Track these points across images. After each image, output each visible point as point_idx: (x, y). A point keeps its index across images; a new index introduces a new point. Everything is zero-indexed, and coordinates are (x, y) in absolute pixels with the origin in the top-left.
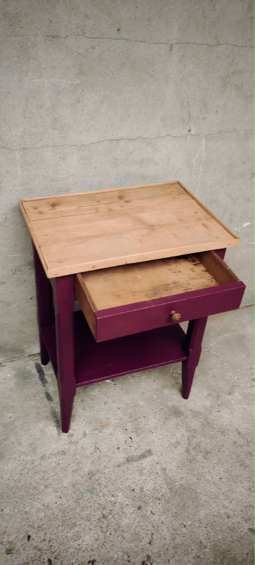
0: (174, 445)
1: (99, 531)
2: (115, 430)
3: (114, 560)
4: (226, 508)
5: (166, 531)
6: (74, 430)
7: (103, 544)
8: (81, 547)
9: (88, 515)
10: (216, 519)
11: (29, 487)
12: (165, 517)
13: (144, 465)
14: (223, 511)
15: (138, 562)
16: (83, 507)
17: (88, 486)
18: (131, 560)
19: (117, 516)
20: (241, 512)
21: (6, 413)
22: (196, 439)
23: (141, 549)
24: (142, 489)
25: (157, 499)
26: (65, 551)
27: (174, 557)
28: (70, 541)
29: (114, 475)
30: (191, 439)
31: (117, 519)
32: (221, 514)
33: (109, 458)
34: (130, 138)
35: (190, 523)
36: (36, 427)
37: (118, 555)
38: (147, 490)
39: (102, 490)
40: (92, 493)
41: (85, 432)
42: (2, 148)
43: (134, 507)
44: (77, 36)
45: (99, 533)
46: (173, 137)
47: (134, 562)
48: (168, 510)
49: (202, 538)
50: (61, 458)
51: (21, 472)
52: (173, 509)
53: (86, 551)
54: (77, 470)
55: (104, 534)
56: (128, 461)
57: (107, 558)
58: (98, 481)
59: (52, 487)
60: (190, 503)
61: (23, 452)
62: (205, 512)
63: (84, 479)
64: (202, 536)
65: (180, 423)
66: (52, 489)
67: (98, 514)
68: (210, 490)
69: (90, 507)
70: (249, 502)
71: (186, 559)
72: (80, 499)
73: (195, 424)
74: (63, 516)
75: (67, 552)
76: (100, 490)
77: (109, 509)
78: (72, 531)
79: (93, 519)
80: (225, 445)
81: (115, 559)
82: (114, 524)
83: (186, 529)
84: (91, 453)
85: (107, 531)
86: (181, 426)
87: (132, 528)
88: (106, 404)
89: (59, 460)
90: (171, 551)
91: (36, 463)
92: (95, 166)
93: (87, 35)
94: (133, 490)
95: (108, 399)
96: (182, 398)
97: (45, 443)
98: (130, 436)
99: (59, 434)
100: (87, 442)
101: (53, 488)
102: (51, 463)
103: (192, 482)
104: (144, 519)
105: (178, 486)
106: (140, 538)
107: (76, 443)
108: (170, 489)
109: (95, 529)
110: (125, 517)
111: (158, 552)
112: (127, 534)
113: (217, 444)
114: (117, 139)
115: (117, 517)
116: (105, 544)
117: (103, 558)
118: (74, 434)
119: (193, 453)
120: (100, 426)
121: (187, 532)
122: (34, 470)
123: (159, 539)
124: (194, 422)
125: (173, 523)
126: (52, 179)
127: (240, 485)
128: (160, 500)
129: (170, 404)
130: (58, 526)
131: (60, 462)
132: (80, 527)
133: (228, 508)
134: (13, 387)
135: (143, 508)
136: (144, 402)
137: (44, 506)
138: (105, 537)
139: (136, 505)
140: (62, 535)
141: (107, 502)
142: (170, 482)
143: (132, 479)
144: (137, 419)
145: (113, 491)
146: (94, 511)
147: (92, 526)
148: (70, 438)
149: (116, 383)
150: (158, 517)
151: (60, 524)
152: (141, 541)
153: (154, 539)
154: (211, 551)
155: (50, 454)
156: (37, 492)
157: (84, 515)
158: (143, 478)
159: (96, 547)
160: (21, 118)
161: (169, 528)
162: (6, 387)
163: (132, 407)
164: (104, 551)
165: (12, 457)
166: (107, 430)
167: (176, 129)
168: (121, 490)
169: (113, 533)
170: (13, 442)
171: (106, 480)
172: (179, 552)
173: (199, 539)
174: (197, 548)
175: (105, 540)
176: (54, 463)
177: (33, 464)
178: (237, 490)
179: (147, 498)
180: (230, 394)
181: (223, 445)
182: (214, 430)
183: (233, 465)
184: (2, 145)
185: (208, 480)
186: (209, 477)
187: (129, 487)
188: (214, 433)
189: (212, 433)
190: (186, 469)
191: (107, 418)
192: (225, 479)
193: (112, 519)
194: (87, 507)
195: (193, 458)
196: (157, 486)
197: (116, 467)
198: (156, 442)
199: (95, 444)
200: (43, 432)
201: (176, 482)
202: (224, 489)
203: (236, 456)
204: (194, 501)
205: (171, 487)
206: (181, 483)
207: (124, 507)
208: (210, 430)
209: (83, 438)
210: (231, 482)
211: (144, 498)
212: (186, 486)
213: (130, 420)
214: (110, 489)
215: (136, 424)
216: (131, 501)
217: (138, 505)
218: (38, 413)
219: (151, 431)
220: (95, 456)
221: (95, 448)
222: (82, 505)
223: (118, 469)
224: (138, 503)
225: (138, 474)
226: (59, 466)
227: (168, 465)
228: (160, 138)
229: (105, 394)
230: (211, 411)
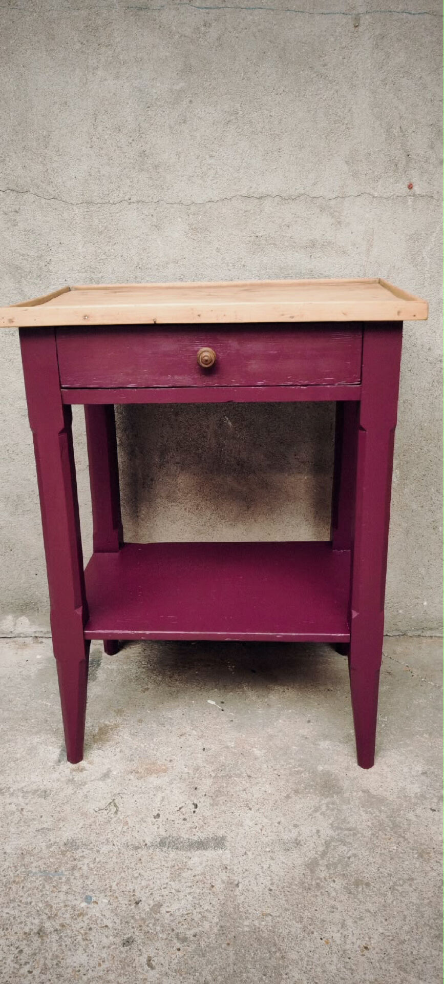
0: (284, 843)
1: (12, 957)
2: (172, 784)
9: (12, 919)
13: (192, 862)
16: (14, 900)
17: (50, 864)
19: (69, 941)
22: (345, 849)
24: (157, 908)
25: (178, 938)
29: (114, 859)
30: (333, 844)
31: (63, 948)
33: (127, 827)
34: (284, 195)
36: (26, 741)
38: (168, 912)
39: (72, 880)
40: (48, 879)
41: (109, 771)
42: (52, 200)
43: (116, 936)
44: (179, 6)
46: (374, 197)
48: (192, 971)
50: (34, 801)
52: (205, 973)
54: (48, 829)
55: (17, 966)
56: (162, 843)
58: (75, 863)
63: (51, 849)
65: (324, 808)
67: (32, 924)
68: (323, 965)
69: (26, 903)
72: (18, 883)
73: (360, 819)
76: (68, 880)
77: (61, 921)
79: (16, 928)
80: (415, 882)
82: (51, 954)
84: (97, 809)
85: (27, 963)
86: (323, 814)
87: (85, 978)
88: (183, 738)
89: (27, 804)
92: (217, 246)
93: (197, 4)
94: (137, 903)
95: (193, 729)
96: (356, 764)
97: (23, 769)
98: (195, 802)
99: (59, 761)
100: (101, 792)
102: (10, 804)
103: (285, 932)
104: (122, 968)
105: (246, 929)
107: (80, 785)
108: (221, 927)
109: (6, 949)
110: (84, 950)
113: (396, 873)
114: (258, 197)
115: (68, 943)
118: (86, 769)
119: (322, 872)
120: (147, 769)
124: (361, 816)
126: (138, 265)
128: (185, 944)
129: (320, 768)
131: (26, 807)
135: (135, 945)
136: (264, 751)
138: (13, 973)
139: (125, 934)
141: (66, 906)
142: (230, 914)
143: (149, 880)
144: (230, 777)
145: (92, 891)
146: (29, 915)
148: (74, 773)
149: (225, 709)
150: (157, 975)
155: (19, 790)
157: (4, 915)
158: (174, 885)
160: (84, 148)
162: (21, 672)
163: (234, 754)
166: (156, 779)
167: (380, 182)
168: (110, 894)
169: (36, 972)
171: (92, 866)
176: (14, 806)
179: (158, 928)
181: (412, 879)
182: (403, 844)
183: (417, 929)
184: (53, 193)
185: (330, 940)
186: (337, 937)
187: (132, 894)
188: (400, 850)
189: (395, 848)
190: (287, 901)
191: (169, 759)
192: (377, 953)
193: (54, 944)
194: (21, 901)
195: (317, 884)
196: (195, 912)
197: (130, 847)
198: (247, 828)
199: (115, 795)
200: (32, 750)
201: (247, 918)
202: (365, 974)
203: (435, 914)
204: (269, 974)
205: (228, 924)
206: (258, 925)
207: (95, 930)
208: (393, 839)
209: (100, 779)
210: (393, 965)
211: (151, 925)
212: (265, 935)
213: (213, 775)
214: (89, 883)
215: (225, 785)
216: (118, 921)
217: (129, 936)
218: (47, 721)
219: (247, 805)
220: (101, 816)
221: (110, 803)
222: (12, 897)
223: (131, 853)
224: (132, 931)
225: (168, 875)
226: (21, 813)
227: (247, 880)
228: (347, 199)
229: (192, 721)
230: (416, 804)
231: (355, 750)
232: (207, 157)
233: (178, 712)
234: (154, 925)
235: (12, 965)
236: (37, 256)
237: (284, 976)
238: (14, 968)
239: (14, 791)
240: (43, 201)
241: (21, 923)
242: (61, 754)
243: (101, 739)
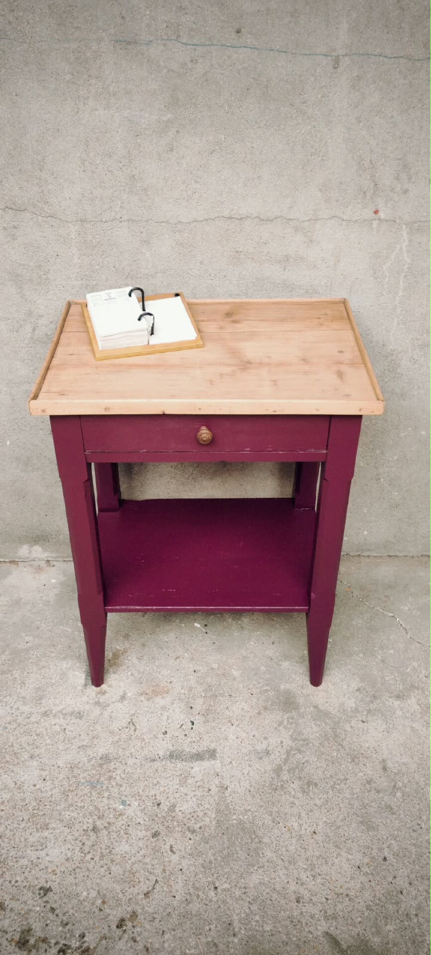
0: (258, 753)
1: (78, 849)
2: (173, 704)
3: (79, 900)
4: (302, 884)
5: (181, 884)
6: (110, 686)
7: (74, 870)
8: (40, 863)
9: (73, 819)
10: (275, 896)
11: (7, 750)
12: (189, 863)
13: (194, 771)
14: (292, 887)
15: (115, 916)
16: (71, 805)
17: (92, 776)
18: (105, 909)
19: (115, 835)
20: (325, 900)
21: (23, 634)
22: (301, 756)
23: (128, 898)
24: (173, 808)
25: (189, 830)
26: (14, 860)
27: (174, 930)
28: (28, 847)
29: (138, 770)
30: (292, 752)
31: (112, 840)
32: (287, 891)
33: (144, 743)
34: (262, 217)
35: (226, 886)
36: (57, 666)
37: (88, 894)
38: (180, 811)
39: (110, 788)
40: (93, 787)
41: (125, 694)
42: (49, 218)
43: (147, 830)
44: (166, 42)
45: (76, 852)
46: (343, 220)
47: (109, 915)
48: (200, 854)
49: (235, 917)
50: (72, 721)
51: (7, 725)
52: (210, 854)
53: (45, 871)
54: (87, 746)
55: (83, 855)
56: (171, 756)
57: (70, 893)
58: (111, 774)
59: (40, 760)
60: (242, 855)
61: (23, 697)
62: (261, 877)
63: (92, 763)
64: (237, 915)
65: (285, 723)
66: (39, 763)
67: (88, 823)
68: (286, 846)
69: (81, 807)
70: (348, 889)
71: (192, 942)
72: (72, 791)
73: (312, 730)
74: (36, 808)
75: (17, 861)
76: (108, 787)
77: (108, 820)
78: (38, 835)
79: (77, 826)
80: (348, 781)
81: (82, 899)
82: (104, 845)
83: (215, 894)
84: (120, 728)
85: (89, 852)
86: (285, 727)
87: (130, 862)
88: (178, 660)
89: (68, 725)
90: (175, 919)
91: (33, 719)
92: (201, 259)
93: (184, 41)
94: (159, 805)
95: (185, 652)
96: (309, 683)
97: (59, 693)
98: (192, 720)
99: (86, 685)
100: (122, 711)
101: (41, 762)
102: (55, 725)
103: (261, 824)
104: (154, 854)
105: (235, 822)
106: (134, 881)
107: (105, 706)
108: (218, 821)
109: (73, 842)
110: (127, 841)
111: (153, 913)
112: (118, 867)
113: (336, 775)
114: (239, 218)
115: (115, 837)
116: (77, 870)
117: (64, 890)
118: (108, 691)
119: (285, 776)
120: (153, 691)
121: (215, 899)
122: (26, 727)
123: (164, 893)
124: (312, 728)
125: (198, 877)
126: (129, 274)
127: (345, 855)
128: (194, 834)
129: (282, 687)
130: (22, 821)
131: (67, 727)
132: (52, 833)
133: (305, 886)
134: (51, 600)
135: (160, 837)
136: (240, 672)
137: (16, 784)
138: (81, 860)
139: (152, 829)
140: (22, 836)
141: (109, 808)
142: (223, 811)
143: (165, 786)
144: (216, 696)
145: (126, 796)
146: (84, 816)
147: (69, 837)
148: (99, 696)
149: (208, 631)
150: (178, 858)
151: (26, 818)
152: (134, 887)
153: (155, 891)
154: (241, 944)
155: (59, 712)
156: (16, 760)
157: (67, 816)
158: (183, 790)
159: (63, 870)
160: (77, 172)
161: (188, 882)
162: (42, 597)
163: (218, 675)
164: (71, 879)
165: (4, 700)
166: (161, 700)
167: (350, 208)
168: (138, 798)
169: (97, 858)
170: (16, 678)
171: (123, 776)
172: (188, 925)
173: (229, 917)
174: (219, 931)
175: (79, 865)
176: (58, 727)
177: (28, 718)
178: (336, 861)
179: (175, 823)
180: (398, 697)
182: (342, 750)
183: (348, 817)
184: (49, 211)
185: (291, 828)
186: (296, 825)
187: (154, 798)
188: (339, 755)
189: (336, 754)
190: (261, 799)
191: (169, 681)
192: (322, 836)
193: (106, 838)
194: (77, 806)
195: (282, 786)
196: (199, 810)
197: (149, 760)
198: (231, 741)
199: (132, 715)
200: (63, 675)
201: (234, 814)
202: (314, 852)
203: (361, 805)
204: (251, 854)
205: (222, 819)
206: (242, 819)
207: (131, 826)
208: (334, 748)
209: (118, 701)
210: (331, 844)
211: (169, 821)
212: (247, 826)
213: (203, 695)
214: (123, 790)
215: (212, 703)
216: (147, 819)
217: (156, 830)
218: (70, 646)
219: (230, 721)
220: (124, 734)
221: (130, 722)
222: (70, 801)
223: (150, 765)
224: (157, 826)
225: (178, 782)
226: (64, 733)
227: (233, 783)
228: (318, 221)
229: (184, 644)
230: (351, 717)
231: (308, 669)
232: (193, 182)
233: (172, 635)
234: (171, 821)
235: (79, 854)
236: (37, 266)
237: (261, 855)
238: (81, 856)
239: (56, 713)
240: (40, 218)
241: (80, 822)
242: (86, 679)
243: (115, 664)
